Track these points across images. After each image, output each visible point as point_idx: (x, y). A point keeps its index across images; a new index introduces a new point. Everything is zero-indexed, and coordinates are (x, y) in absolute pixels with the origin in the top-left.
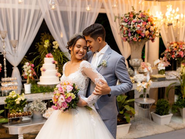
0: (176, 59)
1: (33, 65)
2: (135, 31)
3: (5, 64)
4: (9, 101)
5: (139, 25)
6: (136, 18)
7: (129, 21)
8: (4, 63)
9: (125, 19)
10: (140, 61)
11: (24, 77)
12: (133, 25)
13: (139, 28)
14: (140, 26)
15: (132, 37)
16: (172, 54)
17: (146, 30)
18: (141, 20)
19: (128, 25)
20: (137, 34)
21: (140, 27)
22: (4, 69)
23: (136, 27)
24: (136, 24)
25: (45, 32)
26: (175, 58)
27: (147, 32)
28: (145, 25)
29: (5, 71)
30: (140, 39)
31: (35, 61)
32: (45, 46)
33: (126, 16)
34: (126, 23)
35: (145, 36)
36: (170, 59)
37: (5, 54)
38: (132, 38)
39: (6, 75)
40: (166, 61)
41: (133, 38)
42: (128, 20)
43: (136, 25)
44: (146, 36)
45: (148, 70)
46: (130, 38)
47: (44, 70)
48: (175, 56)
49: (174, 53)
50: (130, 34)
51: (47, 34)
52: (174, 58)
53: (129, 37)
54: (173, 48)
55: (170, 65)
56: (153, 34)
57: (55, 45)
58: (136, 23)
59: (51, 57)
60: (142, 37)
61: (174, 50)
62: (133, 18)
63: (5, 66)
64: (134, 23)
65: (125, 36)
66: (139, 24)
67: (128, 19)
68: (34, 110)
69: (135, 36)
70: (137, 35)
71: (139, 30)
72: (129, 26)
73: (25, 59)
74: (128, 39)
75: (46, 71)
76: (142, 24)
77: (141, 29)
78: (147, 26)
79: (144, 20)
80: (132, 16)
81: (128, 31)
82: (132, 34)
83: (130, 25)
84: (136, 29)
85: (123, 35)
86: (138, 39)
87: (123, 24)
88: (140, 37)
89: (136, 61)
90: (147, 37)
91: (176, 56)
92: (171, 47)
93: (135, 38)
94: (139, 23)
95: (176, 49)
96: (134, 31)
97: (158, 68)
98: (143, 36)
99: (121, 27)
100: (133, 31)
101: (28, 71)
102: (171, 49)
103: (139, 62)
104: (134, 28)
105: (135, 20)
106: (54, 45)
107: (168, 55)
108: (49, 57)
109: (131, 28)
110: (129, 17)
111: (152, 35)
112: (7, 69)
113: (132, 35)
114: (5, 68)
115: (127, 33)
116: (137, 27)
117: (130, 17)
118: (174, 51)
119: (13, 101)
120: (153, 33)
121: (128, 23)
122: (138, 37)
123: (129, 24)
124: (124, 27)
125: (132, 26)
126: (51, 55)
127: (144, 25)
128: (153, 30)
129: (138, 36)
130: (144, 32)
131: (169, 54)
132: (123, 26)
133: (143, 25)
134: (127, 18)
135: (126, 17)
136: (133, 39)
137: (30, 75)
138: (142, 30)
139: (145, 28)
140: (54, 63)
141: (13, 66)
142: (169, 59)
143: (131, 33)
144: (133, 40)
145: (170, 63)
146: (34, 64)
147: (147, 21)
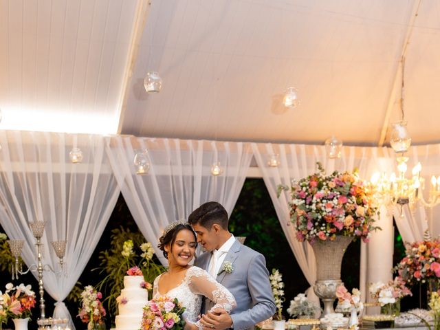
0: (424, 281)
1: (100, 294)
2: (323, 217)
3: (42, 292)
5: (330, 204)
6: (323, 188)
7: (309, 194)
8: (39, 290)
9: (299, 192)
10: (335, 284)
11: (81, 318)
12: (317, 203)
13: (330, 210)
14: (333, 205)
15: (315, 230)
16: (415, 270)
17: (347, 214)
18: (335, 192)
19: (306, 204)
20: (326, 223)
21: (333, 207)
22: (40, 303)
23: (323, 209)
24: (325, 201)
25: (121, 227)
26: (422, 279)
27: (350, 218)
28: (344, 204)
29: (43, 305)
30: (334, 236)
31: (104, 284)
32: (123, 253)
33: (301, 184)
34: (303, 199)
35: (344, 229)
36: (411, 281)
37: (42, 270)
38: (315, 234)
39: (43, 315)
40: (403, 286)
41: (318, 232)
42: (307, 194)
43: (324, 205)
44: (347, 228)
45: (352, 303)
46: (312, 233)
47: (124, 302)
48: (421, 274)
49: (420, 267)
50: (312, 225)
51: (126, 231)
52: (418, 280)
53: (309, 231)
54: (418, 256)
55: (412, 295)
56: (364, 224)
57: (147, 251)
58: (323, 199)
59: (138, 275)
60: (338, 230)
61: (419, 260)
62: (316, 189)
63: (42, 295)
64: (319, 200)
65: (299, 228)
66: (329, 202)
67: (307, 190)
69: (322, 228)
70: (326, 226)
71: (330, 214)
72: (307, 206)
73: (77, 288)
74: (307, 235)
75: (128, 303)
76: (335, 201)
77: (334, 213)
78: (350, 206)
79: (341, 194)
80: (314, 184)
81: (306, 218)
82: (317, 224)
83: (311, 204)
84: (324, 213)
85: (296, 226)
86: (328, 234)
87: (296, 202)
88: (332, 230)
89: (327, 284)
90: (349, 229)
91: (423, 273)
92: (413, 254)
93: (321, 232)
94: (329, 200)
95: (423, 257)
96: (320, 217)
97: (380, 300)
98: (341, 228)
99: (291, 209)
100: (317, 218)
101: (90, 303)
102: (412, 257)
103: (332, 288)
104: (319, 211)
105: (322, 192)
106: (144, 250)
107: (406, 273)
108: (134, 274)
109: (313, 211)
110: (308, 187)
111: (361, 225)
112: (45, 303)
113: (315, 227)
114: (42, 299)
115: (305, 223)
116: (325, 207)
117: (310, 187)
118: (420, 263)
120: (362, 222)
121: (305, 199)
122: (329, 232)
123: (308, 203)
124: (297, 210)
125: (313, 207)
126: (137, 270)
127: (341, 203)
128: (363, 214)
129: (328, 227)
130: (342, 218)
131: (408, 269)
132: (295, 206)
133: (338, 204)
134: (304, 189)
135: (302, 187)
136: (317, 234)
137: (96, 312)
138: (337, 215)
139: (344, 211)
140: (144, 287)
142: (409, 281)
143: (314, 221)
144: (317, 237)
145: (412, 291)
146: (101, 291)
147: (350, 195)
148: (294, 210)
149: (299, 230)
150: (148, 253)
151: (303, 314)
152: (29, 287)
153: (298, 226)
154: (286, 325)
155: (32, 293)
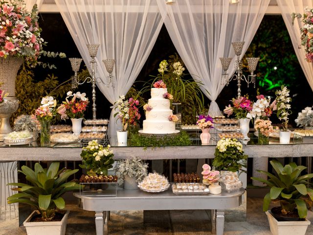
1: (137, 101)
3: (94, 98)
4: (86, 156)
8: (92, 97)
22: (93, 107)
29: (94, 109)
32: (160, 70)
37: (95, 82)
39: (94, 116)
47: (149, 109)
63: (94, 101)
65: (309, 50)
68: (125, 174)
75: (152, 110)
85: (306, 48)
87: (307, 27)
99: (302, 34)
101: (123, 109)
106: (176, 68)
112: (96, 107)
114: (94, 105)
119: (90, 155)
124: (308, 34)
126: (162, 83)
132: (306, 30)
137: (127, 116)
141: (112, 105)
148: (305, 35)
149: (309, 52)
150: (179, 70)
151: (309, 126)
152: (84, 94)
153: (308, 48)
154: (292, 134)
155: (86, 99)
